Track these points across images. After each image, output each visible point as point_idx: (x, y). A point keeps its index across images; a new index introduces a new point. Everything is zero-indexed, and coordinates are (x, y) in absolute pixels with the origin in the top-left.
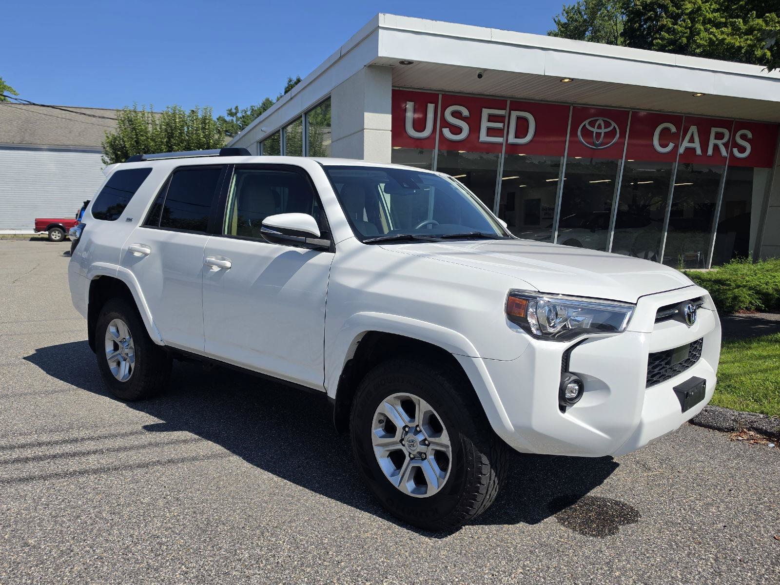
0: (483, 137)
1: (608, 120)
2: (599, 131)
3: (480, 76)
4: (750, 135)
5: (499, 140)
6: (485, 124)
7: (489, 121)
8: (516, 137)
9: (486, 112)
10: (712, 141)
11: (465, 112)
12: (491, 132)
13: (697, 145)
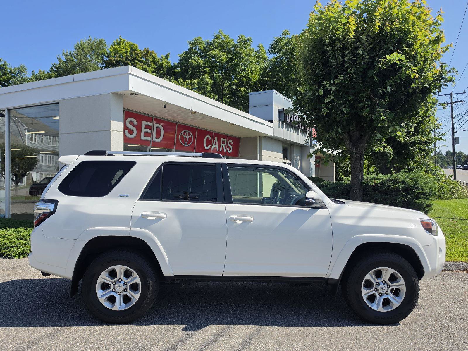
0: (143, 137)
2: (186, 137)
4: (232, 143)
5: (149, 139)
6: (144, 130)
7: (145, 128)
8: (156, 138)
9: (144, 123)
10: (222, 145)
11: (135, 123)
12: (146, 134)
13: (217, 146)
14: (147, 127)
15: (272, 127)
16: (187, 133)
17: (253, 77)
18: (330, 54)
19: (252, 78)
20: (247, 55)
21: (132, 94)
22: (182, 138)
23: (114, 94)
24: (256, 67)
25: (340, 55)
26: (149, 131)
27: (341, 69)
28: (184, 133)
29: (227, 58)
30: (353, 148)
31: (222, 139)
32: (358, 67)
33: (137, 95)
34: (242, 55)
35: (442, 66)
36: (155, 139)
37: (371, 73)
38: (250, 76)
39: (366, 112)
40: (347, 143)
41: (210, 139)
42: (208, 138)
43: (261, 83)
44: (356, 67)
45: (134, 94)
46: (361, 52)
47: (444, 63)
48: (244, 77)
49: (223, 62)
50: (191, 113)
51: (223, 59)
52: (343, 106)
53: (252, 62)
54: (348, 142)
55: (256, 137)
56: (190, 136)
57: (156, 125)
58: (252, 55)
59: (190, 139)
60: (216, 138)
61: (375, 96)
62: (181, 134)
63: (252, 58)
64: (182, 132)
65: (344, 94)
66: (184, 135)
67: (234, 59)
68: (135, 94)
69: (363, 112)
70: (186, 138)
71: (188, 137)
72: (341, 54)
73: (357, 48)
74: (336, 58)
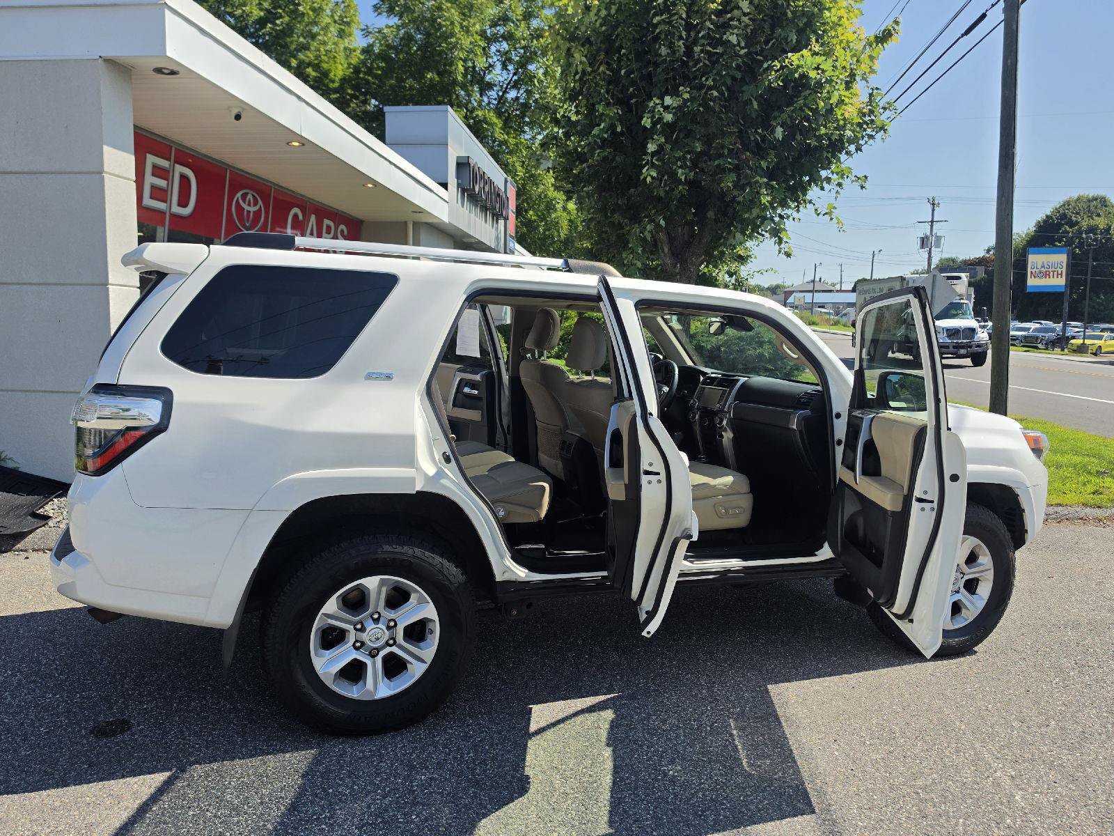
1: (259, 199)
3: (238, 117)
4: (346, 233)
8: (179, 205)
14: (158, 172)
15: (446, 201)
16: (250, 197)
17: (333, 68)
18: (660, 33)
19: (329, 71)
20: (314, 10)
21: (159, 71)
22: (240, 209)
23: (110, 62)
24: (335, 44)
25: (681, 38)
26: (162, 183)
27: (681, 74)
28: (244, 197)
29: (261, 10)
30: (676, 264)
31: (327, 222)
32: (724, 73)
33: (173, 73)
34: (301, 8)
35: (871, 95)
36: (176, 209)
37: (748, 91)
38: (325, 66)
39: (728, 182)
40: (663, 251)
41: (301, 217)
42: (296, 216)
43: (356, 87)
44: (719, 74)
45: (166, 71)
46: (734, 39)
47: (877, 89)
48: (309, 64)
49: (251, 20)
50: (288, 144)
51: (251, 13)
52: (679, 163)
53: (326, 29)
54: (666, 250)
55: (406, 223)
56: (256, 208)
57: (179, 169)
58: (328, 12)
59: (258, 214)
60: (313, 218)
61: (746, 147)
62: (238, 198)
63: (328, 20)
64: (239, 195)
65: (682, 135)
66: (244, 201)
67: (281, 17)
68: (169, 72)
69: (721, 180)
70: (249, 212)
71: (253, 209)
72: (685, 37)
73: (725, 26)
74: (671, 46)
